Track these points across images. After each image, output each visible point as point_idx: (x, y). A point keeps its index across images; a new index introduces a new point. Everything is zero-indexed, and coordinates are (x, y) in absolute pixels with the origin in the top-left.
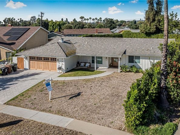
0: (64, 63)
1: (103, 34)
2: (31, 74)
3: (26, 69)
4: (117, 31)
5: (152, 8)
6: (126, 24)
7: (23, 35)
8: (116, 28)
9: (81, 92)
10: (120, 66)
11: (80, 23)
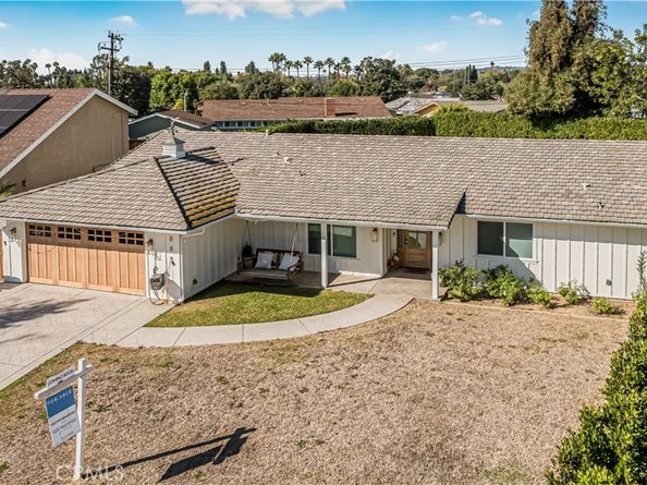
0: (177, 257)
1: (358, 119)
2: (27, 305)
3: (10, 282)
4: (409, 106)
5: (558, 13)
6: (440, 79)
7: (17, 123)
8: (404, 93)
9: (248, 424)
10: (441, 272)
11: (268, 77)
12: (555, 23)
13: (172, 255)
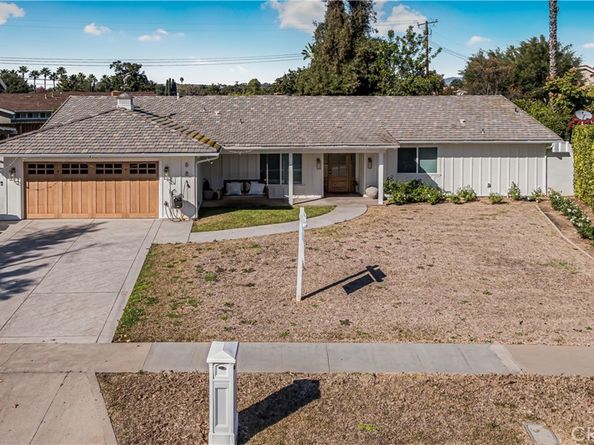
0: (192, 180)
3: (7, 220)
12: (340, 24)
13: (187, 179)
